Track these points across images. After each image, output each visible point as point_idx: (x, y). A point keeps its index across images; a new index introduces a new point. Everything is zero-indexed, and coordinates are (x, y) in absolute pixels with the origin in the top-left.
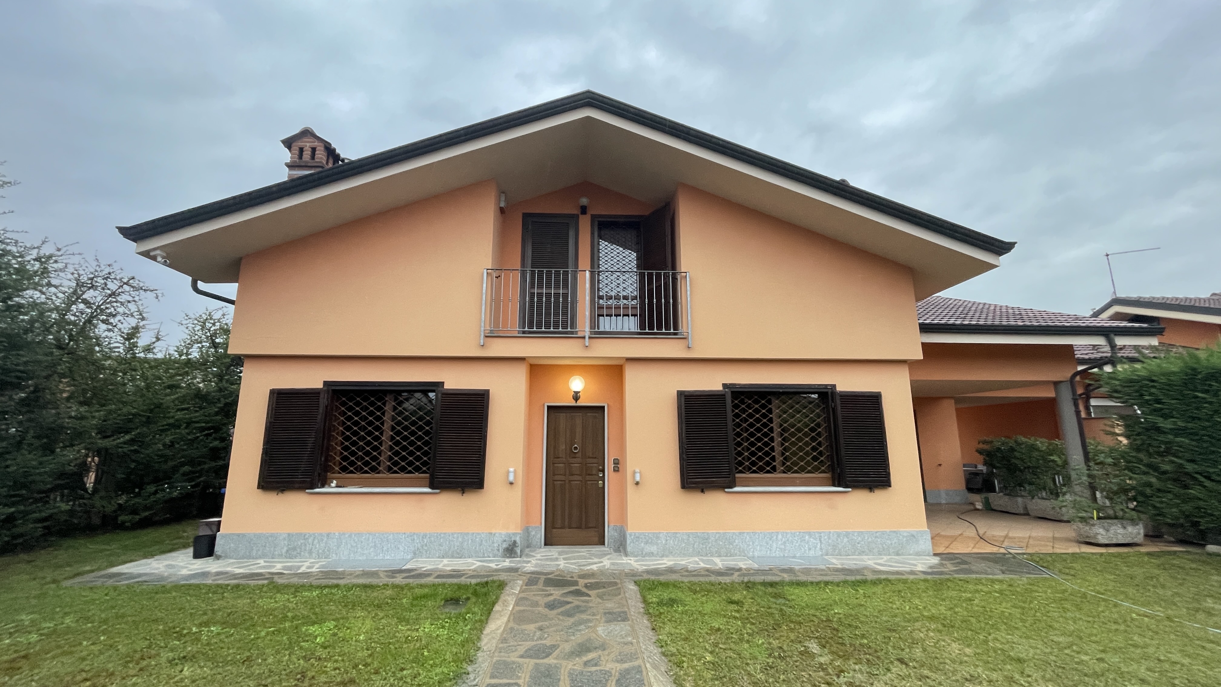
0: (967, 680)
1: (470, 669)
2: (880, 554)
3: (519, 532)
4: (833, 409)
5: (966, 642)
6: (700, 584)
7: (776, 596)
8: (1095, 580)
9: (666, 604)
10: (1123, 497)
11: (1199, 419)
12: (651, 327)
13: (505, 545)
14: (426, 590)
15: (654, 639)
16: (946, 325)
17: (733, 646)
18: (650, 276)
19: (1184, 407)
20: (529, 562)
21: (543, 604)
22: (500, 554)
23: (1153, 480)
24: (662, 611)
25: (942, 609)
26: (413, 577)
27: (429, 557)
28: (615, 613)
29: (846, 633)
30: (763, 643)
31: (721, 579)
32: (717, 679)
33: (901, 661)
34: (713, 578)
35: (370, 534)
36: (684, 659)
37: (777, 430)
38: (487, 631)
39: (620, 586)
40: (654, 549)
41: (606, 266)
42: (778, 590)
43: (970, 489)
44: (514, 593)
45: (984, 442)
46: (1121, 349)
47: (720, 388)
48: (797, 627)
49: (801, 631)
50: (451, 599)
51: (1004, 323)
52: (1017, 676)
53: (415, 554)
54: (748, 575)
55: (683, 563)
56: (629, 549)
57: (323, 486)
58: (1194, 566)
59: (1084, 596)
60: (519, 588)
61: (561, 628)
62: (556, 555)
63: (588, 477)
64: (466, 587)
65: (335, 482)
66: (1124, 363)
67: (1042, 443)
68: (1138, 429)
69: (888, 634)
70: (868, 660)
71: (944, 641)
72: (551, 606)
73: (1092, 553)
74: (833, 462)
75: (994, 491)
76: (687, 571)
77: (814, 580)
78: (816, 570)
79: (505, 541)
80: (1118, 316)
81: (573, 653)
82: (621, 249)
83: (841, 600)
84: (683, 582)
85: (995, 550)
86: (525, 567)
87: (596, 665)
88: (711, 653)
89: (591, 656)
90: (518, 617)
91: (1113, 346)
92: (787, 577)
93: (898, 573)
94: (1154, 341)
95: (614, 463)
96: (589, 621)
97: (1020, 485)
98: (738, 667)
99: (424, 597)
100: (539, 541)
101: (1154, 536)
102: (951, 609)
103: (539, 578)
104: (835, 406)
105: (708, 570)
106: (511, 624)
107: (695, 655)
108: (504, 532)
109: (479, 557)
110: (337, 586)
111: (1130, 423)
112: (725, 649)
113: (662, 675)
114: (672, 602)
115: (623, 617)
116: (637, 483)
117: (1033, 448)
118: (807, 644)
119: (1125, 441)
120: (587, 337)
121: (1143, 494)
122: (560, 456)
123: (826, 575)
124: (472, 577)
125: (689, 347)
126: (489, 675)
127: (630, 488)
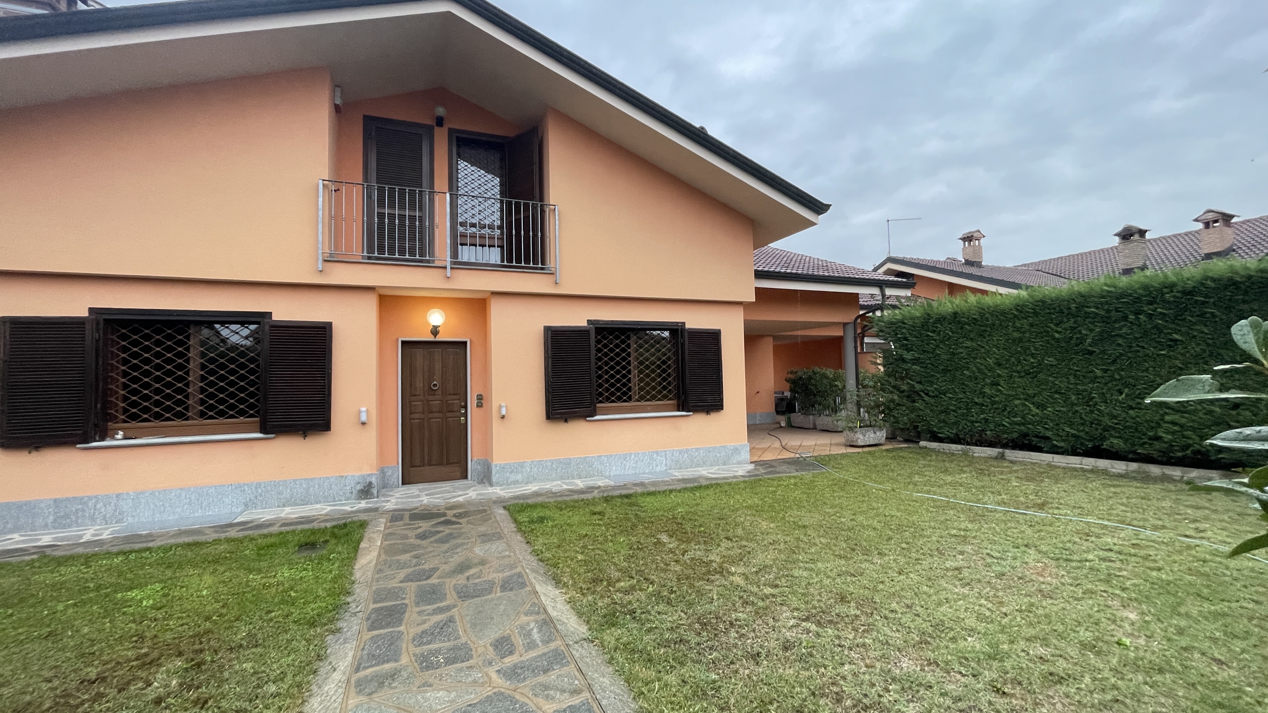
0: (771, 544)
1: (349, 599)
2: (711, 466)
3: (375, 472)
4: (682, 344)
5: (772, 519)
6: (565, 502)
7: (631, 505)
8: (854, 470)
9: (536, 522)
10: (877, 411)
11: (928, 352)
12: (519, 261)
13: (359, 487)
14: (273, 540)
15: (530, 550)
16: (774, 272)
17: (599, 546)
18: (518, 205)
19: (921, 343)
20: (388, 501)
21: (414, 537)
22: (353, 497)
23: (896, 397)
24: (533, 527)
25: (756, 500)
26: (250, 528)
27: (265, 508)
28: (489, 535)
29: (688, 527)
30: (624, 541)
31: (583, 496)
32: (588, 572)
33: (728, 538)
34: (576, 497)
35: (181, 489)
36: (560, 561)
37: (634, 363)
38: (357, 567)
39: (489, 512)
40: (519, 477)
41: (466, 189)
42: (633, 500)
43: (778, 412)
44: (380, 531)
45: (792, 373)
46: (888, 298)
47: (585, 324)
48: (650, 525)
49: (654, 528)
50: (306, 544)
51: (816, 273)
52: (802, 537)
53: (246, 505)
54: (607, 491)
55: (548, 486)
56: (494, 479)
57: (102, 439)
58: (911, 456)
59: (846, 482)
60: (383, 526)
61: (437, 554)
62: (417, 493)
63: (448, 414)
64: (323, 531)
65: (121, 433)
66: (889, 309)
67: (830, 372)
68: (891, 360)
69: (719, 522)
70: (705, 541)
71: (757, 521)
72: (423, 536)
73: (854, 453)
74: (679, 391)
75: (795, 412)
76: (552, 493)
77: (661, 489)
78: (662, 481)
79: (359, 483)
80: (889, 272)
81: (454, 572)
82: (483, 172)
83: (683, 503)
84: (549, 503)
85: (792, 455)
86: (385, 506)
87: (479, 577)
88: (582, 553)
89: (472, 571)
90: (388, 550)
91: (883, 295)
92: (639, 490)
93: (724, 478)
94: (908, 293)
95: (478, 399)
96: (463, 544)
97: (813, 406)
98: (605, 561)
99: (272, 546)
100: (396, 480)
101: (891, 438)
102: (762, 499)
103: (403, 515)
104: (684, 341)
105: (570, 491)
106: (383, 557)
107: (568, 557)
108: (357, 474)
109: (328, 502)
110: (148, 549)
111: (887, 354)
112: (593, 550)
113: (542, 575)
114: (541, 520)
115: (498, 536)
116: (503, 417)
117: (824, 376)
118: (659, 536)
119: (882, 368)
120: (449, 267)
121: (889, 408)
122: (418, 393)
123: (670, 485)
124: (326, 521)
125: (556, 283)
126: (372, 602)
127: (496, 423)
